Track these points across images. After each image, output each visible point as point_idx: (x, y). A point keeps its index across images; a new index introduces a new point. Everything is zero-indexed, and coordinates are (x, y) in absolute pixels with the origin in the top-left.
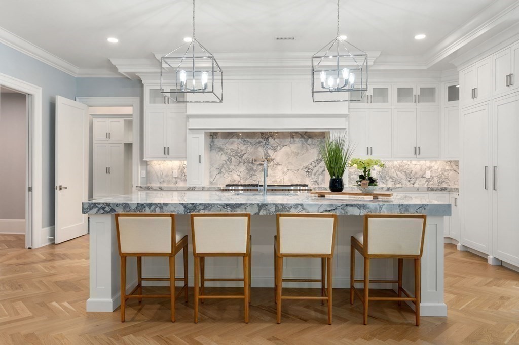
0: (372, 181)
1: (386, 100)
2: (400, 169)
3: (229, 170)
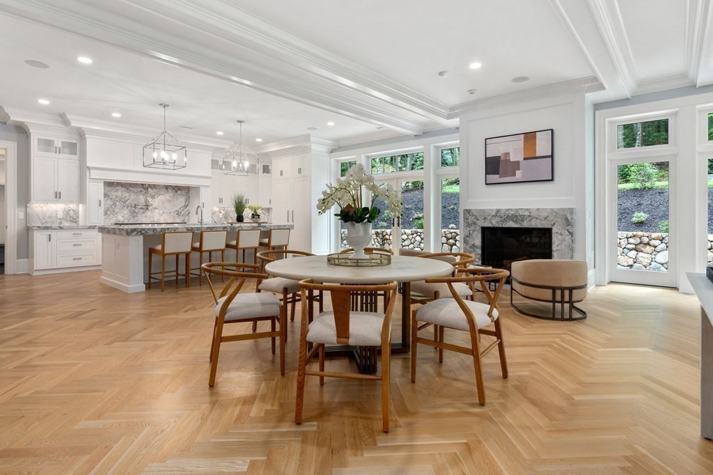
1: (230, 169)
3: (114, 213)
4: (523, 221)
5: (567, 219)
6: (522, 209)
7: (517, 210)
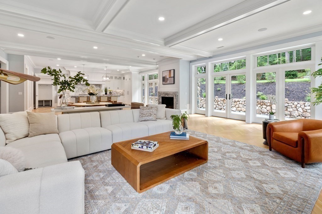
0: (111, 93)
1: (112, 79)
2: (115, 91)
3: (79, 92)
4: (168, 95)
7: (167, 92)
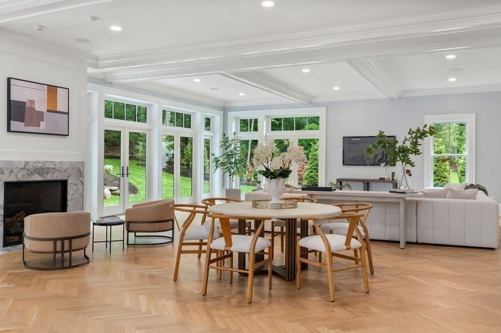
4: (47, 173)
5: (80, 171)
6: (48, 162)
7: (44, 163)
